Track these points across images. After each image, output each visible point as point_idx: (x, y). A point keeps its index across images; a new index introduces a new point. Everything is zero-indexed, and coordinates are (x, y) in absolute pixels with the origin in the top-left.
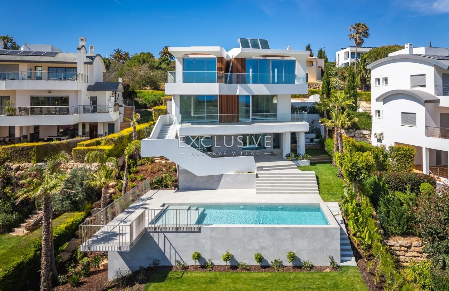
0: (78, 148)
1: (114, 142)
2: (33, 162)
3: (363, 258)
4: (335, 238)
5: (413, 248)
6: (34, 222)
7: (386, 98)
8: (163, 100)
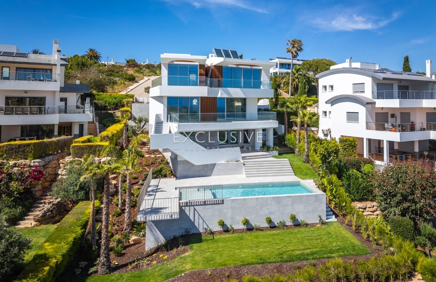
0: (74, 144)
1: (109, 138)
2: (29, 158)
3: (339, 216)
4: (323, 201)
5: (367, 209)
6: (43, 214)
7: (333, 101)
8: (125, 103)
